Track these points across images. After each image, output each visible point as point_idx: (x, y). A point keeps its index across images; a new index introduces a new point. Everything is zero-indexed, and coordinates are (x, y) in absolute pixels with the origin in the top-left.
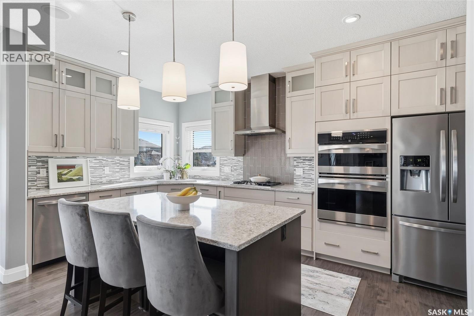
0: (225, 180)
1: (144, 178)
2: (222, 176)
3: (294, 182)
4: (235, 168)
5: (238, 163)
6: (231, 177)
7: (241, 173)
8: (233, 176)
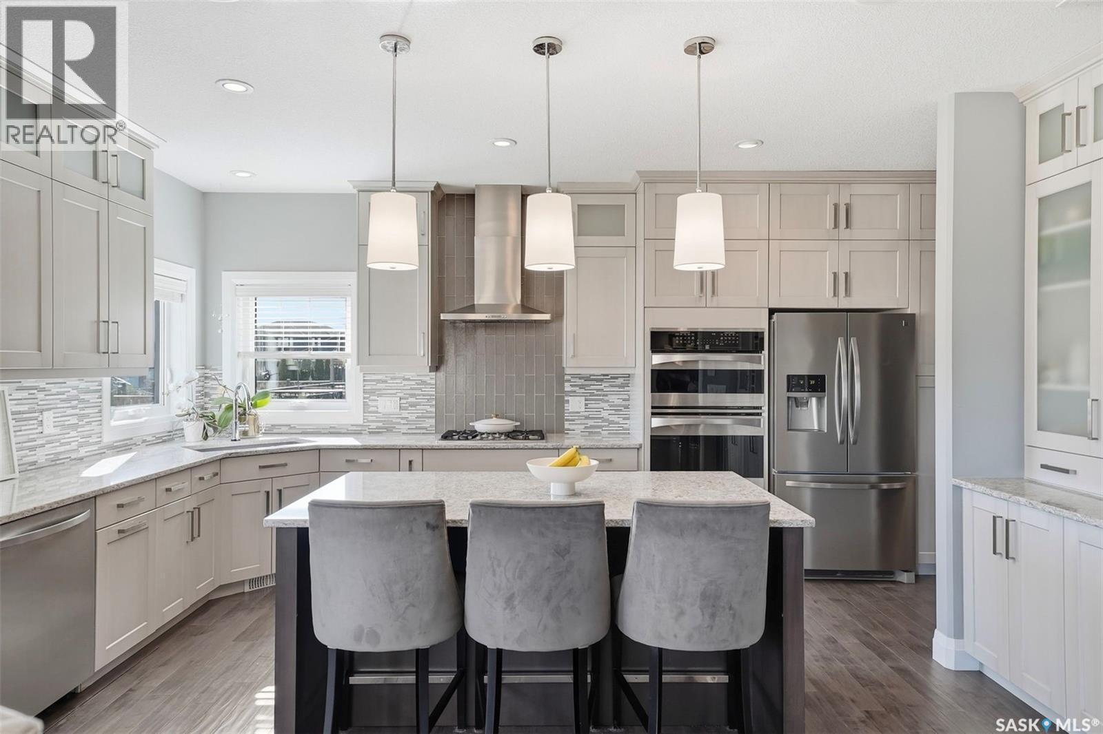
0: (379, 432)
1: (132, 442)
2: (368, 421)
3: (566, 427)
4: (413, 400)
5: (420, 389)
6: (399, 423)
7: (431, 412)
8: (405, 422)
